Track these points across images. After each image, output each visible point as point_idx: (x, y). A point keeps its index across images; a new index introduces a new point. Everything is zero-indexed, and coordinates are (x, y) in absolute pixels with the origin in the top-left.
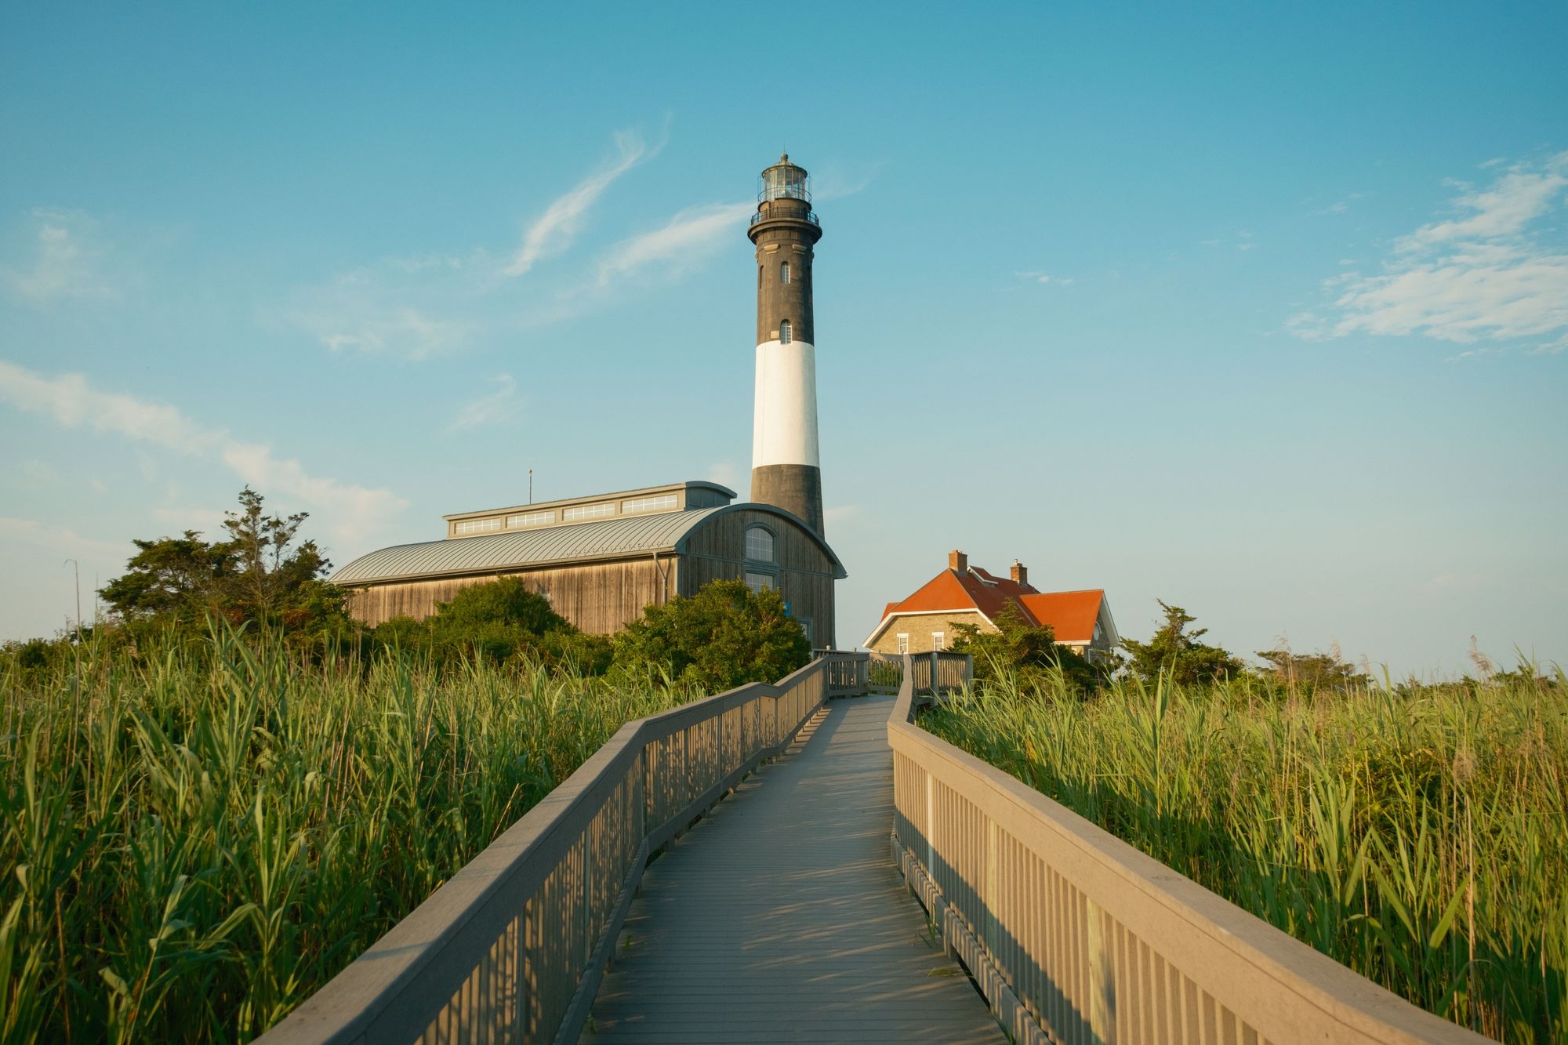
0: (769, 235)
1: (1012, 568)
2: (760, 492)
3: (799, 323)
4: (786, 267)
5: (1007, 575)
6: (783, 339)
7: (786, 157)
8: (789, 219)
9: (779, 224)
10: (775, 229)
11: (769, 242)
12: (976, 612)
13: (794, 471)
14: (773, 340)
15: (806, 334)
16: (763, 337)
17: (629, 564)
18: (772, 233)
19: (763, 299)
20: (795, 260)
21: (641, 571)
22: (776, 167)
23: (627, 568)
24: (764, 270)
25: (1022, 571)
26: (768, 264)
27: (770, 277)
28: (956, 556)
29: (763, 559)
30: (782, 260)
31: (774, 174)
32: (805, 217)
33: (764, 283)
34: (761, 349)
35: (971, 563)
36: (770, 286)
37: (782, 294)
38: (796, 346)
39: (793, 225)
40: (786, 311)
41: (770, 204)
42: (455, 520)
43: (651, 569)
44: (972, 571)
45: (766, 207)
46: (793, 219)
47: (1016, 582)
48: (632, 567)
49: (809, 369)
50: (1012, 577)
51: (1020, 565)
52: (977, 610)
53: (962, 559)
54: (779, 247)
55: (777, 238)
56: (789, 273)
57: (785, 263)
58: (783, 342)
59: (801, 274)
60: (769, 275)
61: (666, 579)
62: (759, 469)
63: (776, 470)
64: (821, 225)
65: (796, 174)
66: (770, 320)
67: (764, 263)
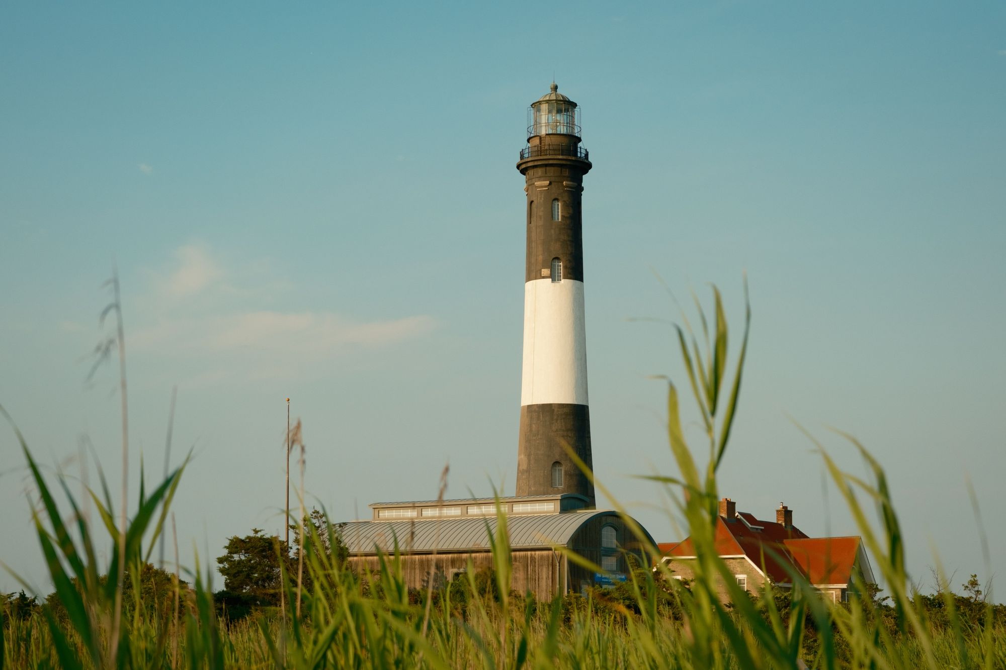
0: (540, 171)
1: (778, 511)
2: (531, 430)
3: (570, 261)
4: (556, 203)
5: (772, 518)
6: (553, 277)
7: (555, 88)
8: (560, 157)
9: (551, 162)
10: (546, 165)
11: (540, 178)
12: (743, 558)
13: (565, 410)
14: (544, 278)
15: (576, 272)
16: (532, 274)
17: (533, 553)
18: (544, 169)
19: (533, 234)
20: (566, 197)
21: (542, 557)
22: (548, 102)
23: (531, 555)
24: (534, 205)
25: (787, 513)
26: (539, 200)
27: (541, 214)
28: (726, 504)
29: (609, 546)
30: (553, 197)
31: (544, 107)
32: (576, 155)
33: (534, 219)
34: (530, 285)
35: (739, 509)
36: (541, 223)
37: (553, 232)
38: (566, 284)
39: (564, 162)
40: (556, 248)
41: (540, 138)
42: (378, 507)
43: (548, 556)
44: (740, 517)
45: (536, 141)
46: (564, 157)
47: (781, 525)
48: (535, 554)
49: (579, 305)
50: (778, 520)
51: (785, 508)
52: (744, 556)
53: (731, 506)
54: (550, 184)
55: (548, 174)
56: (559, 210)
57: (556, 199)
58: (553, 280)
59: (571, 211)
60: (539, 211)
61: (559, 563)
62: (529, 406)
63: (545, 410)
64: (590, 159)
65: (566, 106)
66: (540, 258)
67: (534, 199)
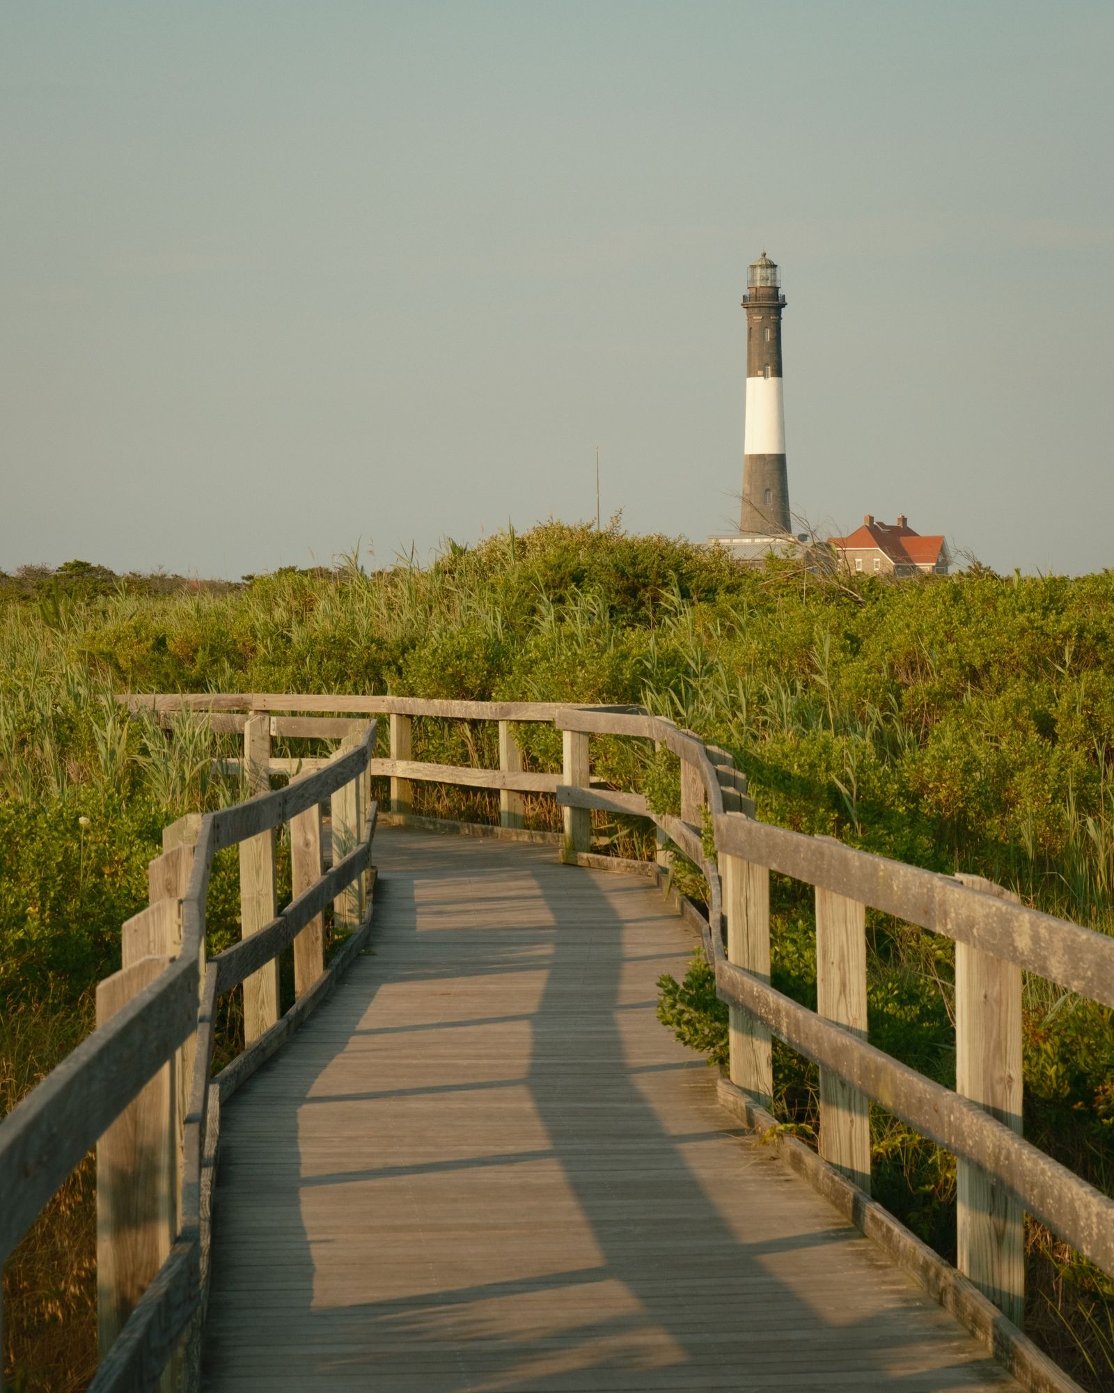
0: (756, 310)
1: (898, 519)
3: (774, 366)
4: (766, 330)
5: (895, 524)
6: (765, 376)
7: (764, 255)
8: (768, 300)
9: (762, 304)
10: (760, 306)
11: (756, 314)
12: (877, 550)
13: (771, 458)
14: (758, 376)
15: (778, 372)
16: (752, 373)
18: (758, 308)
19: (752, 349)
20: (772, 326)
22: (760, 264)
24: (752, 331)
25: (904, 520)
26: (755, 328)
27: (757, 336)
28: (867, 518)
30: (764, 326)
31: (758, 268)
32: (777, 298)
33: (753, 340)
34: (750, 381)
35: (876, 520)
36: (757, 342)
37: (764, 347)
38: (772, 380)
39: (770, 303)
40: (767, 358)
41: (756, 288)
44: (877, 525)
45: (753, 291)
46: (770, 300)
47: (900, 527)
49: (780, 394)
50: (898, 524)
51: (903, 516)
52: (878, 548)
53: (871, 519)
54: (762, 318)
55: (761, 312)
56: (768, 335)
57: (766, 327)
58: (765, 378)
59: (774, 335)
60: (756, 334)
62: (749, 456)
63: (761, 457)
64: (785, 300)
65: (771, 267)
66: (757, 364)
67: (752, 326)
